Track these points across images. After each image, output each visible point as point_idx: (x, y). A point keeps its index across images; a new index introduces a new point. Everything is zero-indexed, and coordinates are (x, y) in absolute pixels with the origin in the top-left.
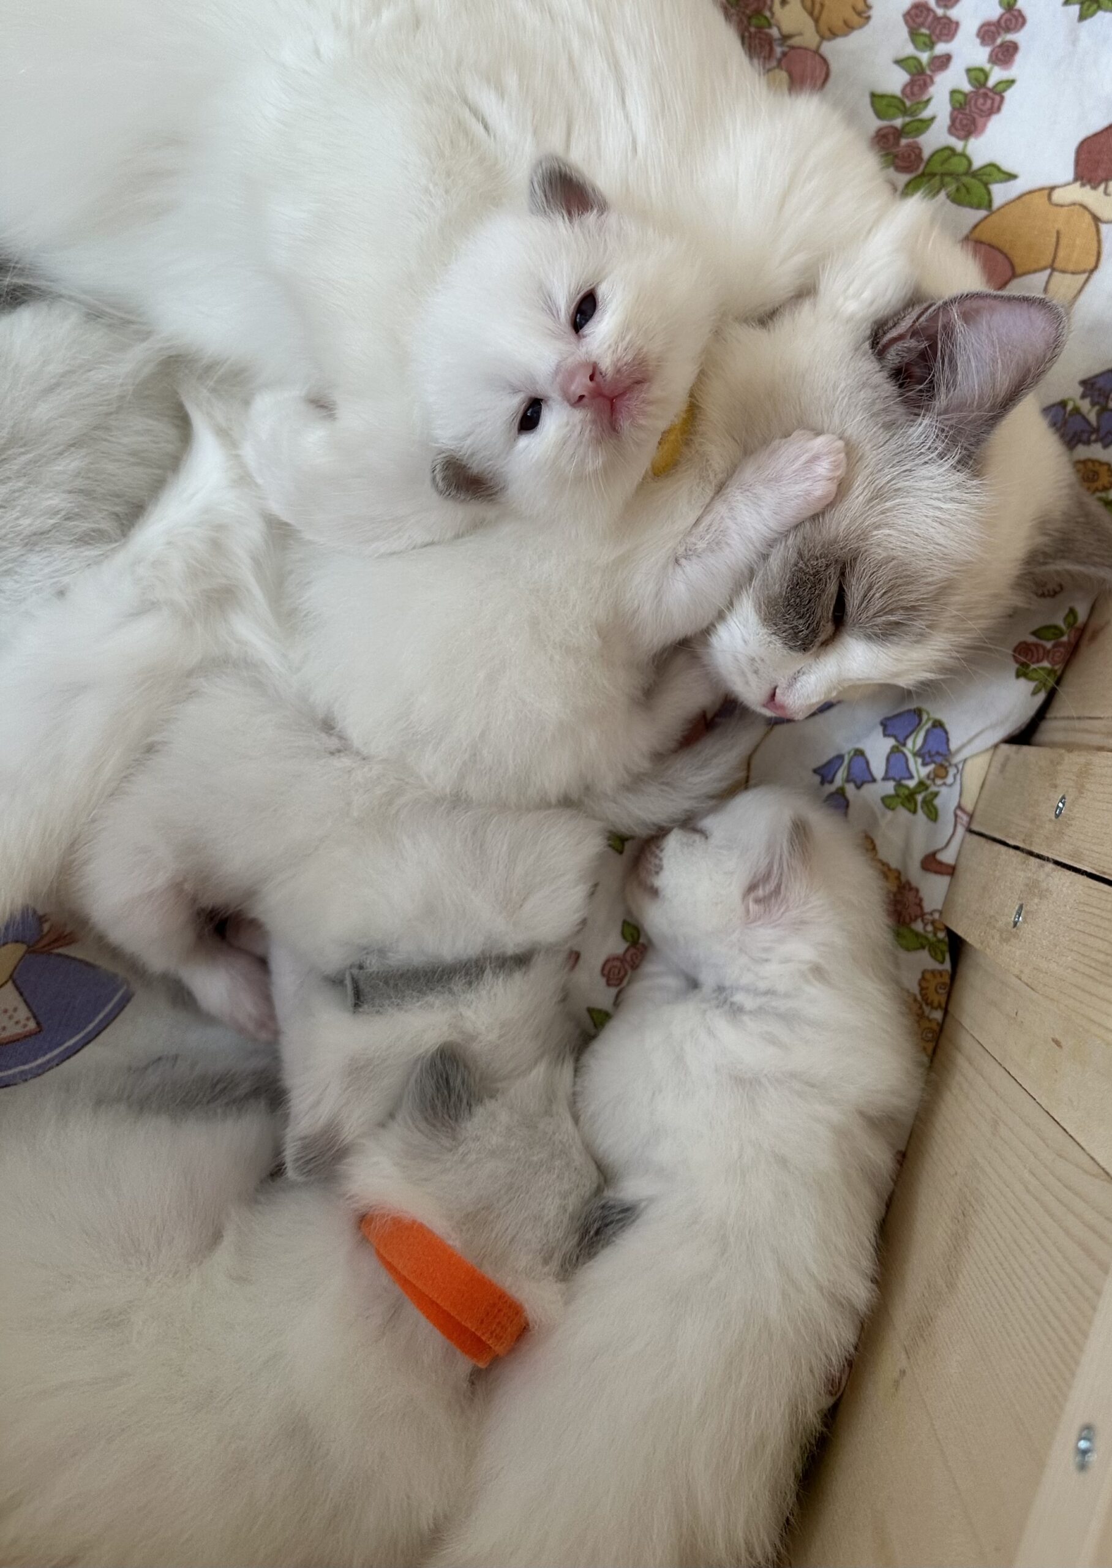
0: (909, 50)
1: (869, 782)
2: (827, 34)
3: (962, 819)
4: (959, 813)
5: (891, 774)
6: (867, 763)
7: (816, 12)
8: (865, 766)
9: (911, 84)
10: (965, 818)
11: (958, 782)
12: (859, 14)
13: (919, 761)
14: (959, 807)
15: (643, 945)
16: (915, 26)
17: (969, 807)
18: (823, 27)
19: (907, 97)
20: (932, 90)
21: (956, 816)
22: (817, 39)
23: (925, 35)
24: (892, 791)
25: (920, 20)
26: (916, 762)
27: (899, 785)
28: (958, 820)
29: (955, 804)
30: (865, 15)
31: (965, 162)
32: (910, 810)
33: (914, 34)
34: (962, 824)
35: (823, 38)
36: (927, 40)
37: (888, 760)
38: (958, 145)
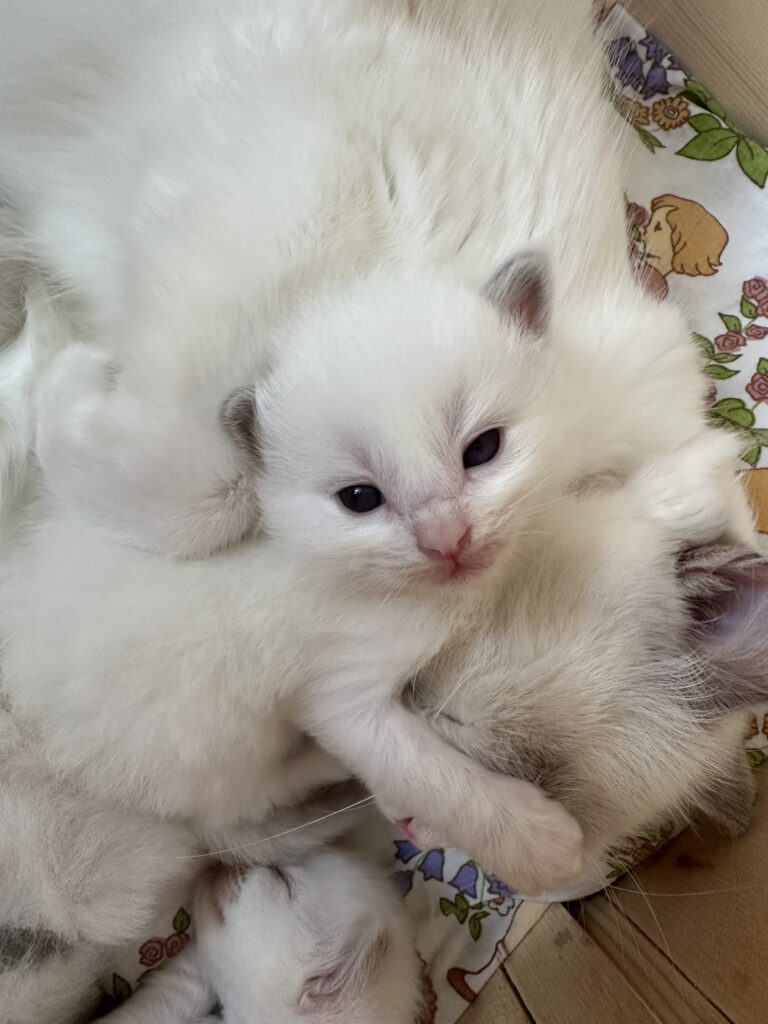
0: (736, 312)
1: (436, 878)
2: (678, 268)
3: (500, 953)
4: (500, 946)
5: (458, 882)
6: (443, 863)
7: (678, 248)
8: (440, 863)
9: (726, 337)
10: (504, 955)
11: (510, 916)
12: (710, 265)
13: (487, 885)
14: (502, 941)
15: (187, 936)
16: (749, 295)
17: (511, 946)
18: (677, 262)
19: (718, 346)
20: (742, 350)
21: (497, 949)
22: (669, 268)
23: (754, 306)
24: (452, 898)
25: (755, 292)
26: (484, 885)
27: (460, 896)
28: (498, 953)
29: (500, 938)
30: (714, 267)
31: (750, 419)
32: (458, 919)
33: (744, 300)
34: (499, 959)
35: (673, 270)
36: (753, 310)
37: (461, 869)
38: (750, 403)
